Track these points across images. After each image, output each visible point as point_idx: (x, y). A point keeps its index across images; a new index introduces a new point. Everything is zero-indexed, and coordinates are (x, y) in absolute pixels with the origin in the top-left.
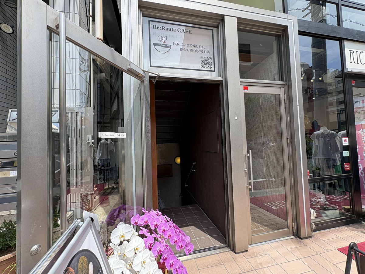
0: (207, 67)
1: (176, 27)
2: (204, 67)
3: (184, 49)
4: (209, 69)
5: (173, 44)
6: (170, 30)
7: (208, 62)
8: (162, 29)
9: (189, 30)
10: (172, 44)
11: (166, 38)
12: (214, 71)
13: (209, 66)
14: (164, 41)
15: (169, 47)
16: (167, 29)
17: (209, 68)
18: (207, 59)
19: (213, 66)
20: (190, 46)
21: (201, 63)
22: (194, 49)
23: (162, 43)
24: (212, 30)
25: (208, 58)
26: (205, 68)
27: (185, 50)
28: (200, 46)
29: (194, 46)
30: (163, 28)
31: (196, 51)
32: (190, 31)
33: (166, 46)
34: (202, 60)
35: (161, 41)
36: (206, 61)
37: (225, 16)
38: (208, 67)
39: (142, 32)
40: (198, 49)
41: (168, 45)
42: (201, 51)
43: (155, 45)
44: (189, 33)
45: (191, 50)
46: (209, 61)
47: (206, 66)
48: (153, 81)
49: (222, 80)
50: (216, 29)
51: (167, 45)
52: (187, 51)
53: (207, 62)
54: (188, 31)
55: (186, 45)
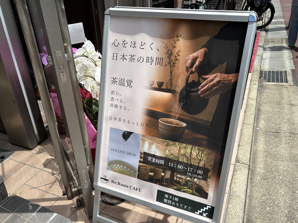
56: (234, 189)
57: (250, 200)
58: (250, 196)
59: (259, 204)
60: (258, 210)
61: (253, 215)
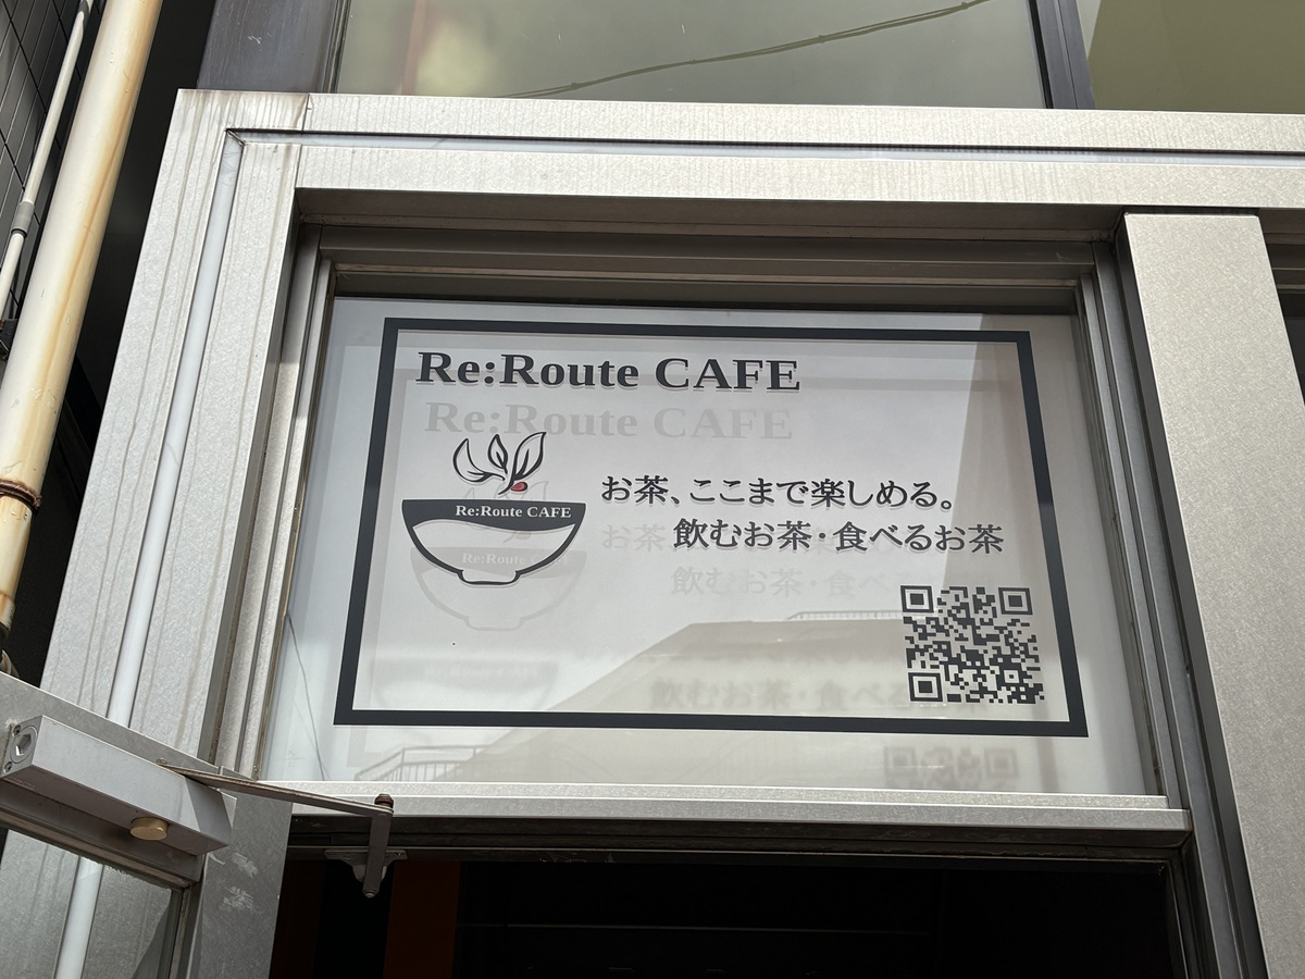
0: (983, 691)
1: (644, 354)
2: (948, 689)
3: (721, 525)
4: (1020, 712)
5: (607, 496)
6: (581, 378)
7: (984, 631)
8: (508, 379)
9: (775, 365)
10: (590, 495)
11: (533, 447)
12: (1076, 726)
13: (1011, 676)
14: (515, 477)
15: (557, 523)
16: (553, 372)
17: (1004, 693)
18: (978, 605)
19: (1052, 677)
20: (778, 494)
21: (911, 655)
22: (825, 519)
23: (491, 490)
24: (1022, 340)
25: (993, 591)
26: (954, 698)
27: (726, 539)
28: (885, 493)
29: (828, 492)
30: (515, 372)
31: (850, 537)
32: (783, 369)
33: (531, 518)
34: (920, 618)
35: (487, 475)
36: (964, 622)
37: (1129, 218)
38: (991, 684)
39: (302, 423)
40: (871, 519)
41: (550, 505)
42: (902, 535)
43: (416, 512)
44: (775, 385)
45: (795, 535)
46: (1001, 620)
47: (968, 675)
48: (359, 871)
49: (1180, 825)
50: (1060, 323)
51: (540, 505)
52: (750, 542)
53: (978, 640)
54: (766, 372)
55: (744, 491)
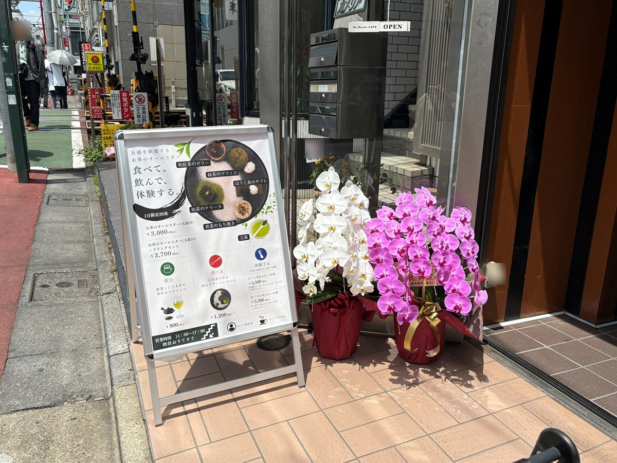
56: (139, 426)
57: (111, 443)
58: (112, 449)
59: (96, 443)
60: (97, 435)
61: (103, 426)
